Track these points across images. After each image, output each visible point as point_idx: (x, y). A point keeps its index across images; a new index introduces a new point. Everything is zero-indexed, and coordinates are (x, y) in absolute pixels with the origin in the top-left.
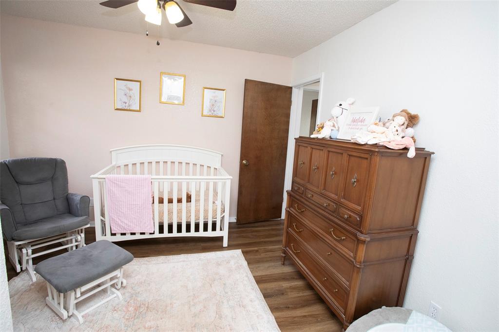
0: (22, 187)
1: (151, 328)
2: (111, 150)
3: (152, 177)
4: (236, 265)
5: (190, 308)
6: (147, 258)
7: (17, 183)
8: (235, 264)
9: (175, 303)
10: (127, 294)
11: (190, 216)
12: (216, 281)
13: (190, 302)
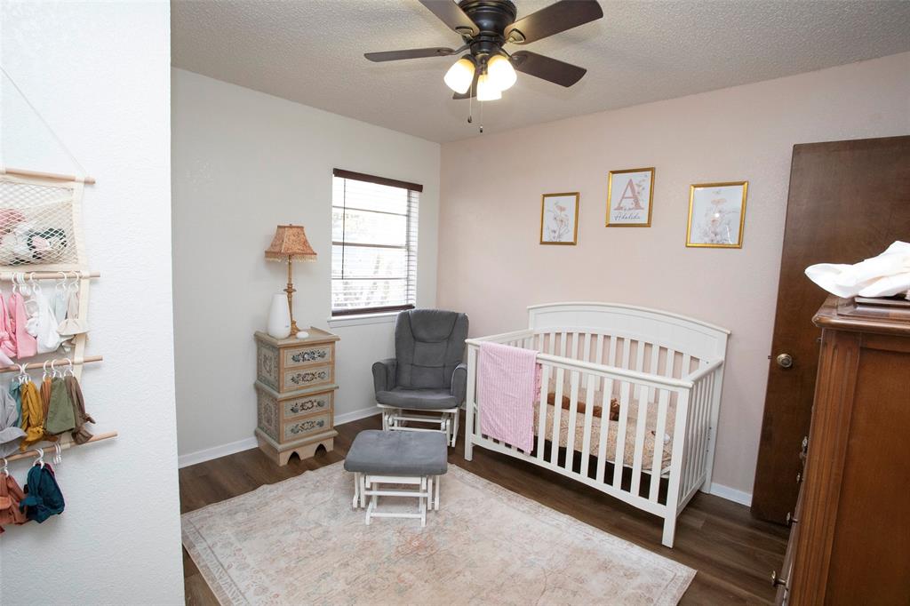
0: (418, 344)
1: (403, 581)
2: (528, 307)
3: (539, 356)
4: (640, 591)
5: (471, 599)
6: (513, 493)
7: (414, 337)
8: (639, 587)
9: (464, 576)
10: (433, 524)
11: (598, 446)
12: (561, 592)
13: (484, 589)
